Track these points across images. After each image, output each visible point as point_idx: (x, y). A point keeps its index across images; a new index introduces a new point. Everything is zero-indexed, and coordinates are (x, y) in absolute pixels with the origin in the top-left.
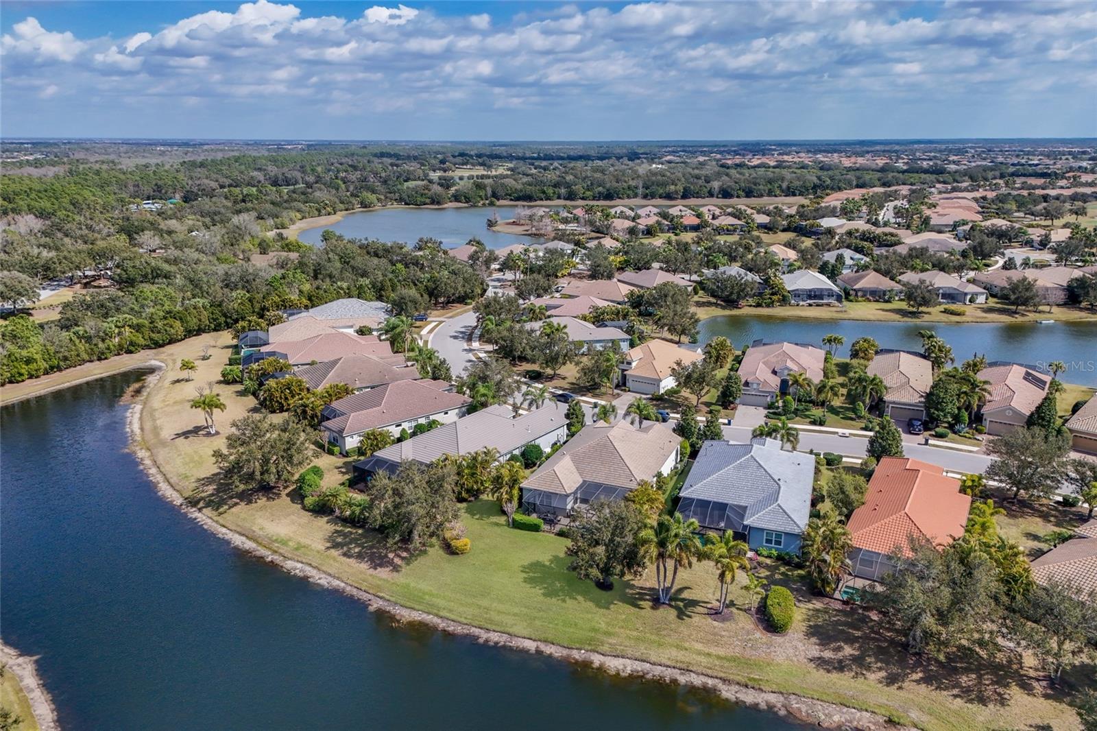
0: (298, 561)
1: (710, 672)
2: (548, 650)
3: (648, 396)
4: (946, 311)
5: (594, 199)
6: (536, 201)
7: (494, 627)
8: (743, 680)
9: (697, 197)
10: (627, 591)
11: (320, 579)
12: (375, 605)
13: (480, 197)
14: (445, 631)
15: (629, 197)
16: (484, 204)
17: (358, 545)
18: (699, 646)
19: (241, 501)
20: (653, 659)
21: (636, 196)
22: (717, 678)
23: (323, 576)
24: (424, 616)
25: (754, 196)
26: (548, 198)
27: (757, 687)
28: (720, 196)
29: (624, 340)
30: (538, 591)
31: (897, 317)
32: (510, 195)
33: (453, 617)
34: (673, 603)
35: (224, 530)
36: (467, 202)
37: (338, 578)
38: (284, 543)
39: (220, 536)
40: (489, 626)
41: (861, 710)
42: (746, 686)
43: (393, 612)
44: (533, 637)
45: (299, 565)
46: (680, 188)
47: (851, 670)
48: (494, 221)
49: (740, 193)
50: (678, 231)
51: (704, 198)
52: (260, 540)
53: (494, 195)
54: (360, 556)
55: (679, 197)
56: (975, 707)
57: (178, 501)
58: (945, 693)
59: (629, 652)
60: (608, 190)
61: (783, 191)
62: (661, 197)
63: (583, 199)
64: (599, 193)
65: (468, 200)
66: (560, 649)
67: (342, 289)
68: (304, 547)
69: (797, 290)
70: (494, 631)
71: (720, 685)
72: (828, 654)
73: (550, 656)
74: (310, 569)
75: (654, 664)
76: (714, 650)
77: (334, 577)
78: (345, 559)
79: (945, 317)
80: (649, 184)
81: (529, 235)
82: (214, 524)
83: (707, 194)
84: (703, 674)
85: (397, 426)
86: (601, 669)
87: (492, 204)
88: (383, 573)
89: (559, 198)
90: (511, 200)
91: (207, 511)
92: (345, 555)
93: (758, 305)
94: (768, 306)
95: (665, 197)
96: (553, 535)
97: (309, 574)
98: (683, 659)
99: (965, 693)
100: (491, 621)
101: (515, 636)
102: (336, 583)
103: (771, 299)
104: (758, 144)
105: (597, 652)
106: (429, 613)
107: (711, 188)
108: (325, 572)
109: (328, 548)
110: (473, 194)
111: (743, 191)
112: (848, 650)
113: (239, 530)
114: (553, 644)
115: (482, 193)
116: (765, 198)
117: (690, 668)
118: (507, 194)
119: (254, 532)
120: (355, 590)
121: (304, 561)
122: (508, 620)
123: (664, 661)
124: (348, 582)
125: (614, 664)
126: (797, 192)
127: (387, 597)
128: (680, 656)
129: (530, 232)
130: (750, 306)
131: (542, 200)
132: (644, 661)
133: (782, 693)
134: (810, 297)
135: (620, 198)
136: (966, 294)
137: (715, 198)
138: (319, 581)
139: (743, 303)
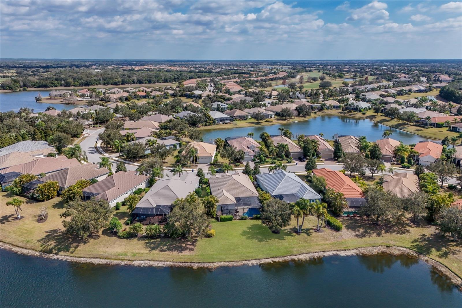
0: (139, 260)
1: (332, 250)
2: (277, 260)
3: (208, 164)
4: (266, 121)
5: (80, 86)
6: (49, 87)
7: (251, 259)
8: (343, 249)
9: (128, 84)
10: (284, 232)
11: (158, 264)
12: (195, 266)
13: (17, 86)
14: (233, 266)
15: (97, 84)
16: (20, 90)
17: (164, 245)
18: (322, 243)
19: (79, 243)
20: (312, 251)
21: (100, 84)
22: (335, 251)
23: (158, 262)
24: (220, 263)
25: (152, 83)
26: (55, 86)
27: (348, 249)
28: (138, 83)
29: (177, 144)
30: (255, 241)
31: (254, 125)
32: (34, 85)
33: (232, 260)
34: (302, 231)
35: (82, 259)
36: (10, 90)
37: (167, 261)
38: (125, 254)
39: (82, 262)
40: (249, 259)
41: (378, 246)
42: (345, 250)
43: (205, 266)
44: (268, 257)
45: (142, 262)
46: (120, 80)
47: (367, 236)
48: (40, 98)
49: (146, 81)
50: (138, 98)
51: (131, 84)
52: (109, 257)
53: (25, 85)
54: (169, 249)
55: (120, 84)
56: (403, 235)
57: (38, 254)
58: (394, 234)
59: (303, 251)
60: (86, 82)
61: (163, 81)
62: (112, 84)
63: (74, 86)
64: (82, 83)
65: (10, 88)
66: (280, 258)
67: (13, 136)
68: (137, 253)
69: (217, 118)
70: (252, 260)
71: (338, 253)
72: (357, 233)
73: (279, 262)
74: (149, 262)
75: (314, 253)
76: (328, 242)
77: (165, 261)
78: (163, 253)
79: (267, 123)
80: (105, 78)
81: (65, 104)
82: (72, 258)
83: (132, 83)
84: (330, 251)
85: (126, 194)
86: (299, 260)
87: (24, 90)
88: (187, 253)
89: (61, 86)
90: (35, 87)
91: (62, 253)
92: (161, 251)
93: (206, 125)
94: (209, 125)
95: (114, 84)
96: (238, 220)
97: (151, 264)
98: (321, 248)
99: (398, 232)
100: (248, 257)
101: (261, 259)
102: (168, 263)
103: (209, 122)
104: (130, 61)
105: (293, 255)
106: (221, 262)
107: (133, 80)
108: (159, 261)
109: (150, 251)
110: (13, 86)
111: (147, 81)
112: (362, 230)
113: (92, 256)
114: (276, 257)
115: (18, 85)
116: (156, 84)
117: (325, 250)
118: (32, 85)
119: (102, 255)
120: (179, 263)
121: (143, 259)
122: (253, 254)
123: (316, 251)
124: (174, 261)
125: (302, 257)
126: (168, 81)
127: (198, 261)
128: (319, 247)
129: (65, 102)
130: (203, 126)
131: (52, 87)
132: (310, 253)
133: (355, 249)
134: (221, 121)
135: (93, 85)
136: (269, 115)
137: (136, 84)
138: (158, 265)
139: (200, 125)
